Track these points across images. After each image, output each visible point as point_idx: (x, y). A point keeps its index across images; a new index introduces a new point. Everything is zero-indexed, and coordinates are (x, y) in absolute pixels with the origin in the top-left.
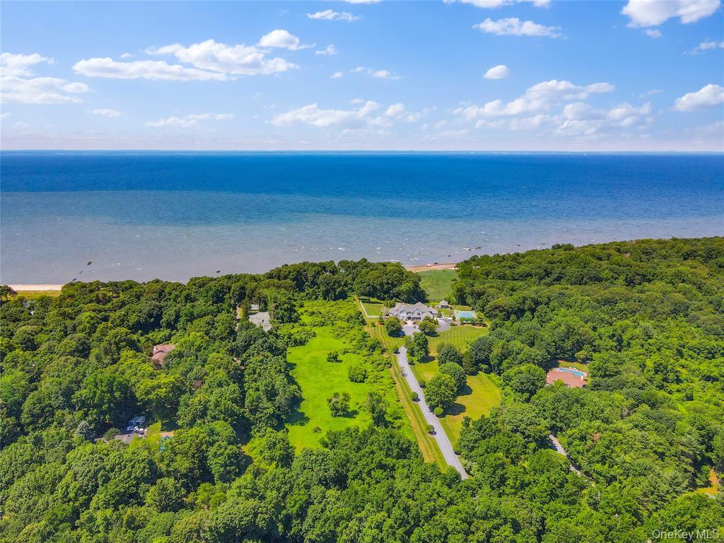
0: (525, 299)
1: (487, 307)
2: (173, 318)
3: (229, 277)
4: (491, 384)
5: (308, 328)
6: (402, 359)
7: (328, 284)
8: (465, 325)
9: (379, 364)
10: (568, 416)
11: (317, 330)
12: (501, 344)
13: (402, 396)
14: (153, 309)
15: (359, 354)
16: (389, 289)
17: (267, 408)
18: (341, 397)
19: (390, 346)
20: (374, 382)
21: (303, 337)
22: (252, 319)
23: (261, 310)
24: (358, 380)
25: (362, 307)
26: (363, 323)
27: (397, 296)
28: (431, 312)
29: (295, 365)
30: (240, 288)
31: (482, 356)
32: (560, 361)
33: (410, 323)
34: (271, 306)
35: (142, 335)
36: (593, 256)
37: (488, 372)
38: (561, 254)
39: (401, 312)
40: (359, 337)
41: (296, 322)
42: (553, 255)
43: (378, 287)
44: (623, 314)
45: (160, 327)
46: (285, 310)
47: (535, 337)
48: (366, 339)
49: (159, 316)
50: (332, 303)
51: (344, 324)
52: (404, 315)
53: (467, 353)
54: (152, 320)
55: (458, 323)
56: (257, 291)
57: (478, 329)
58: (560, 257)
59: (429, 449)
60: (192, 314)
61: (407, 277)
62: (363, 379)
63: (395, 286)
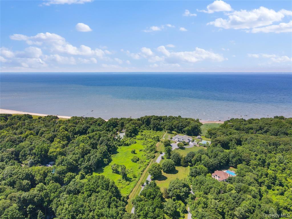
5: (135, 140)
9: (149, 157)
11: (138, 141)
15: (145, 152)
16: (182, 129)
18: (116, 165)
19: (161, 151)
20: (140, 163)
21: (129, 143)
22: (120, 134)
24: (134, 161)
25: (165, 135)
27: (185, 132)
28: (189, 140)
29: (118, 152)
30: (122, 123)
31: (189, 159)
32: (231, 167)
33: (178, 143)
41: (133, 137)
42: (271, 121)
46: (129, 132)
48: (153, 147)
50: (155, 132)
52: (177, 139)
54: (84, 131)
55: (198, 145)
59: (136, 191)
62: (136, 161)
63: (184, 128)
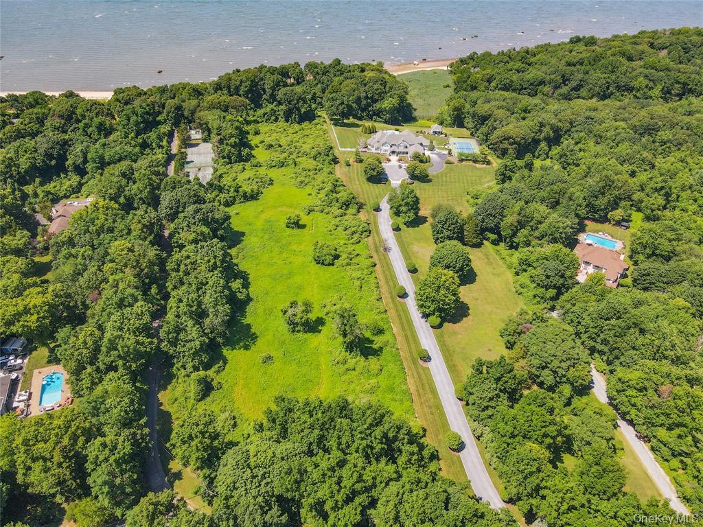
0: (542, 125)
1: (494, 137)
2: (81, 160)
3: (163, 90)
4: (501, 262)
5: (262, 171)
6: (385, 222)
7: (290, 103)
8: (464, 163)
9: (354, 233)
10: (619, 345)
11: (274, 174)
12: (517, 208)
13: (384, 289)
14: (52, 148)
15: (328, 213)
16: (369, 105)
17: (190, 341)
18: (301, 308)
19: (369, 201)
20: (348, 264)
21: (255, 187)
22: (192, 154)
23: (205, 140)
24: (326, 263)
25: (334, 133)
26: (335, 161)
27: (378, 113)
28: (421, 144)
29: (243, 234)
30: (176, 109)
31: (490, 223)
32: (586, 222)
33: (394, 158)
34: (215, 138)
35: (42, 184)
36: (623, 54)
37: (495, 243)
38: (582, 52)
39: (383, 145)
40: (329, 187)
41: (247, 160)
42: (571, 52)
43: (354, 105)
44: (665, 147)
45: (65, 171)
46: (233, 146)
47: (562, 193)
48: (337, 189)
49: (62, 158)
50: (296, 127)
51: (310, 164)
52: (387, 148)
53: (470, 218)
54: (53, 162)
55: (454, 159)
56: (197, 114)
57: (480, 169)
58: (581, 56)
59: (421, 391)
60: (102, 158)
61: (391, 88)
62: (333, 260)
63: (375, 101)
